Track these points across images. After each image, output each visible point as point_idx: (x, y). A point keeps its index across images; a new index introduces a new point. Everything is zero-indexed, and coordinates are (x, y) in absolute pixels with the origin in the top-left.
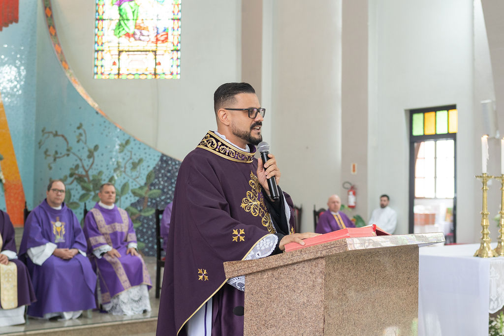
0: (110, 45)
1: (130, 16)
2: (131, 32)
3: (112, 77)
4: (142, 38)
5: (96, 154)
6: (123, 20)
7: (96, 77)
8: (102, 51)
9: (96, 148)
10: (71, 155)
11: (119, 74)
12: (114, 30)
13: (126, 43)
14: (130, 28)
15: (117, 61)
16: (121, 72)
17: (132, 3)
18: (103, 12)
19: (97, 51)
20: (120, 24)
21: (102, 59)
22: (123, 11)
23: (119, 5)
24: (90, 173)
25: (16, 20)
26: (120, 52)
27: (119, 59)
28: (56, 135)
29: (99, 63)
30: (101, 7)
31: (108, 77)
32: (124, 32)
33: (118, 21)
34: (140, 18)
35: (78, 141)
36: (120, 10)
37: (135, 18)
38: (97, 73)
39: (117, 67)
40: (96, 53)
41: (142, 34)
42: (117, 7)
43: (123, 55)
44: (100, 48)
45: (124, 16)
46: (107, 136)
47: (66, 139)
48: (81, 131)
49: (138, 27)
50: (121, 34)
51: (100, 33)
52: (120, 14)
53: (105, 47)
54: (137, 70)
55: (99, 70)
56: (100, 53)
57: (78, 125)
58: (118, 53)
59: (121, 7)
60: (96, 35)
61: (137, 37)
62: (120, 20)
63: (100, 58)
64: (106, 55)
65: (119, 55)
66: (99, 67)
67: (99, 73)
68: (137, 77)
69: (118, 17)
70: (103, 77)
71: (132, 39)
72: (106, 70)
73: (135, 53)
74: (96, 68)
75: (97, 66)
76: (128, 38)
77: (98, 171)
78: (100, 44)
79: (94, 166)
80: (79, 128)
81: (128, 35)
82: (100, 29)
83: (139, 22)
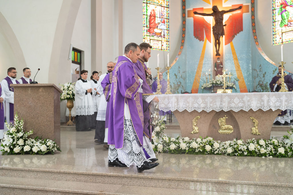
0: (278, 31)
1: (286, 18)
2: (286, 24)
3: (280, 44)
4: (291, 25)
5: (265, 75)
6: (283, 20)
7: (274, 45)
8: (276, 34)
9: (265, 73)
10: (258, 77)
11: (282, 42)
12: (280, 25)
13: (284, 29)
14: (286, 22)
15: (281, 37)
16: (283, 41)
17: (286, 12)
18: (276, 19)
19: (274, 35)
20: (282, 22)
21: (276, 37)
22: (283, 16)
23: (281, 14)
24: (264, 83)
25: (242, 30)
26: (282, 33)
27: (282, 36)
28: (255, 70)
29: (274, 39)
30: (274, 17)
31: (278, 44)
32: (284, 25)
33: (281, 21)
34: (290, 17)
35: (260, 71)
36: (282, 16)
37: (288, 18)
38: (274, 44)
39: (281, 39)
40: (273, 36)
41: (291, 24)
42: (280, 15)
43: (284, 34)
44: (275, 33)
45: (283, 18)
46: (268, 68)
47: (257, 71)
48: (261, 67)
49: (289, 21)
50: (282, 26)
51: (274, 27)
52: (282, 18)
53: (277, 32)
54: (289, 39)
55: (275, 42)
56: (275, 35)
57: (260, 65)
58: (281, 34)
59: (282, 15)
60: (273, 28)
61: (289, 25)
62: (282, 20)
63: (275, 37)
64: (277, 36)
65: (282, 35)
66: (275, 41)
67: (275, 43)
68: (289, 42)
69: (281, 19)
70: (276, 45)
71: (287, 27)
72: (277, 42)
73: (288, 32)
74: (273, 42)
75: (274, 41)
76: (285, 27)
77: (266, 82)
78: (275, 32)
79: (265, 80)
80: (260, 66)
81: (285, 25)
82: (275, 26)
83: (289, 19)
